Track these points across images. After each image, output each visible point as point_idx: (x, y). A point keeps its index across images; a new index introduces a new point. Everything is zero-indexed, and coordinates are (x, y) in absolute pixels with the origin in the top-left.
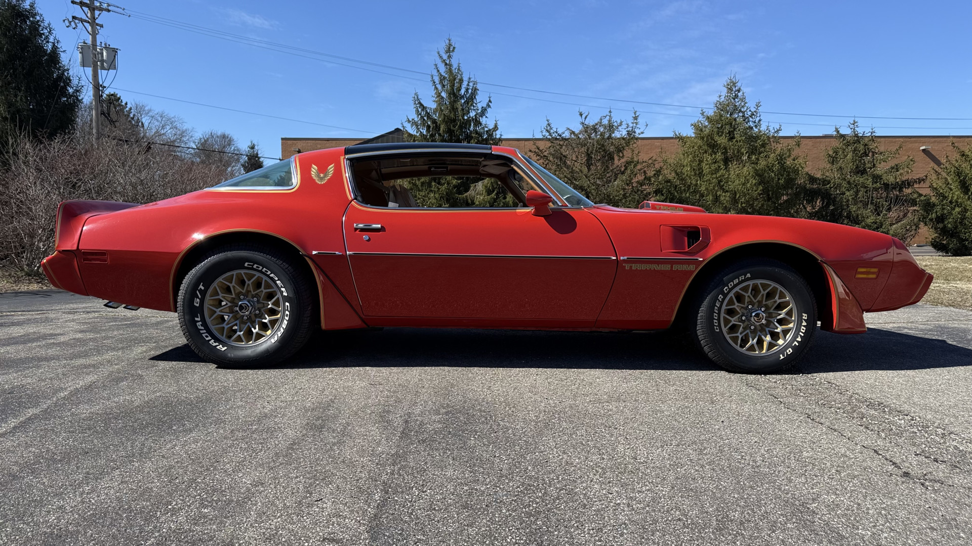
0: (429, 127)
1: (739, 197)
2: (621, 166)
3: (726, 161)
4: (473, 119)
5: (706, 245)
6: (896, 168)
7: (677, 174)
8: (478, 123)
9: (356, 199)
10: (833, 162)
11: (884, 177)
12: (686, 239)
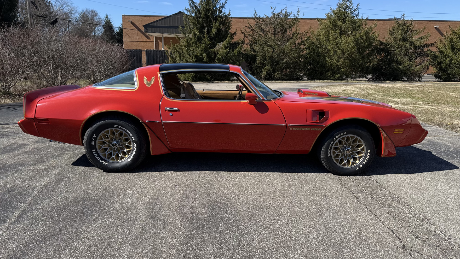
0: (196, 13)
1: (346, 52)
2: (291, 35)
3: (341, 33)
4: (218, 9)
5: (327, 119)
6: (421, 38)
7: (317, 39)
8: (220, 11)
9: (165, 95)
10: (392, 34)
11: (415, 43)
12: (318, 116)
